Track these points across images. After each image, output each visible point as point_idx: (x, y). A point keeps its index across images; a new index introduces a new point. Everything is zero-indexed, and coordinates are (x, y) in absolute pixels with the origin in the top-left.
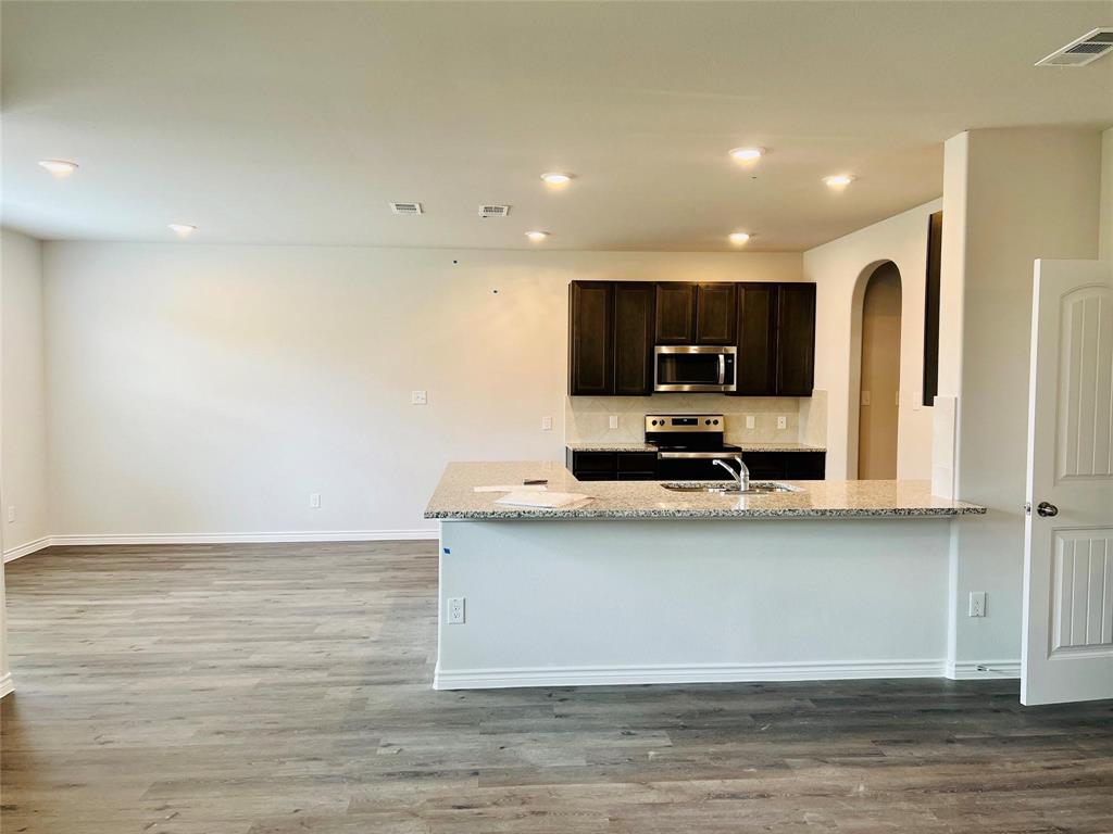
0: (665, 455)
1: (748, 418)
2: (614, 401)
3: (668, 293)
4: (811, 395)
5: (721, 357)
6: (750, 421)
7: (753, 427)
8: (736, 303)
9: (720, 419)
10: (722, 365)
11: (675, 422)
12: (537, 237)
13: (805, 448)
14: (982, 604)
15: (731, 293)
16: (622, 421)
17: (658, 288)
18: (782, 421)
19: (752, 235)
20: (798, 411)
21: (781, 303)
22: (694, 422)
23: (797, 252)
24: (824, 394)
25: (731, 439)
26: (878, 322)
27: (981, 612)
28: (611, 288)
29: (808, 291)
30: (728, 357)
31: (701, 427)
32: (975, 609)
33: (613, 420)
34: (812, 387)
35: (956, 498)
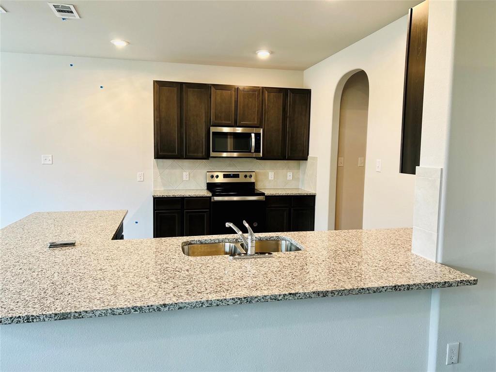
0: (217, 198)
1: (270, 173)
2: (186, 163)
3: (219, 92)
4: (307, 160)
5: (253, 135)
6: (271, 175)
7: (273, 179)
8: (263, 101)
9: (253, 174)
10: (253, 140)
11: (225, 176)
12: (120, 43)
13: (303, 192)
14: (456, 352)
15: (259, 94)
16: (191, 175)
17: (213, 89)
18: (290, 175)
19: (272, 53)
20: (299, 169)
21: (290, 102)
22: (237, 176)
23: (301, 69)
24: (315, 158)
25: (260, 187)
26: (349, 114)
27: (455, 359)
28: (181, 87)
29: (306, 94)
30: (257, 136)
31: (241, 179)
32: (451, 358)
33: (185, 174)
34: (308, 155)
35: (439, 261)
